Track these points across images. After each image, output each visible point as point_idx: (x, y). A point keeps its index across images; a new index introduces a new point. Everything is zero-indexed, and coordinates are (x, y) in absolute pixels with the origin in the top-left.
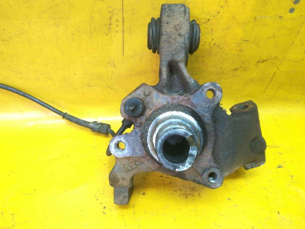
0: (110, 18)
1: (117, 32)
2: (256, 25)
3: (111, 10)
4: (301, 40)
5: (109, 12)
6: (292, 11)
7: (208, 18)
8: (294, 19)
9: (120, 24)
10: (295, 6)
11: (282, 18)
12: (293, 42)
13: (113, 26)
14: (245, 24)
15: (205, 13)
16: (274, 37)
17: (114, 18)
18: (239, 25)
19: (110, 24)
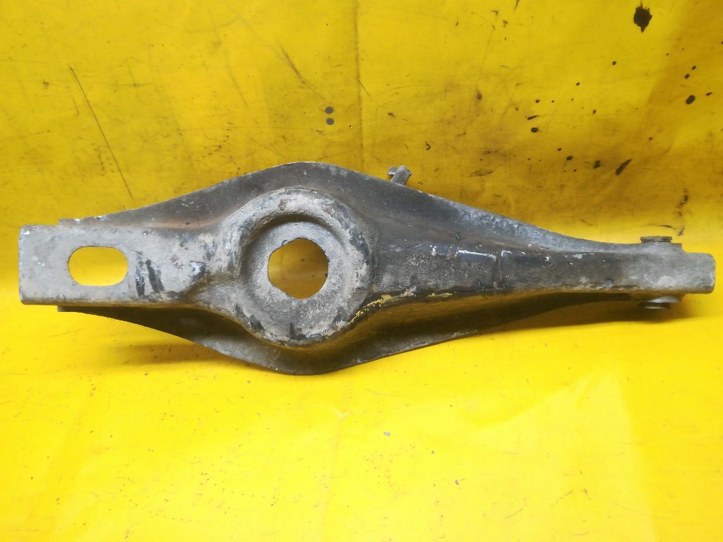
0: (99, 156)
1: (113, 171)
2: (290, 145)
3: (95, 147)
4: (373, 157)
5: (95, 150)
6: (330, 122)
7: (218, 144)
8: (340, 131)
9: (113, 162)
10: (331, 116)
11: (323, 133)
12: (363, 161)
13: (106, 165)
14: (272, 145)
15: (210, 139)
16: (326, 157)
17: (104, 157)
18: (265, 148)
19: (102, 163)
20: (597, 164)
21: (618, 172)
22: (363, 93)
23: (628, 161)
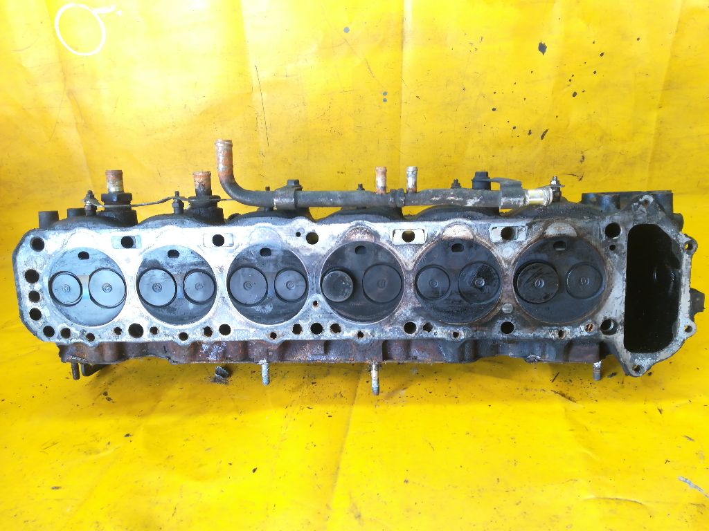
0: (257, 118)
1: (262, 128)
2: (362, 114)
5: (256, 114)
7: (324, 112)
8: (390, 107)
9: (264, 122)
10: (386, 97)
11: (380, 107)
12: (401, 126)
13: (259, 124)
14: (352, 113)
15: (319, 108)
16: (381, 122)
18: (348, 115)
19: (257, 122)
20: (530, 133)
21: (542, 137)
22: (403, 85)
23: (547, 130)
